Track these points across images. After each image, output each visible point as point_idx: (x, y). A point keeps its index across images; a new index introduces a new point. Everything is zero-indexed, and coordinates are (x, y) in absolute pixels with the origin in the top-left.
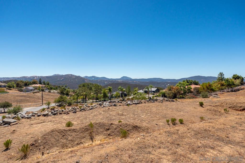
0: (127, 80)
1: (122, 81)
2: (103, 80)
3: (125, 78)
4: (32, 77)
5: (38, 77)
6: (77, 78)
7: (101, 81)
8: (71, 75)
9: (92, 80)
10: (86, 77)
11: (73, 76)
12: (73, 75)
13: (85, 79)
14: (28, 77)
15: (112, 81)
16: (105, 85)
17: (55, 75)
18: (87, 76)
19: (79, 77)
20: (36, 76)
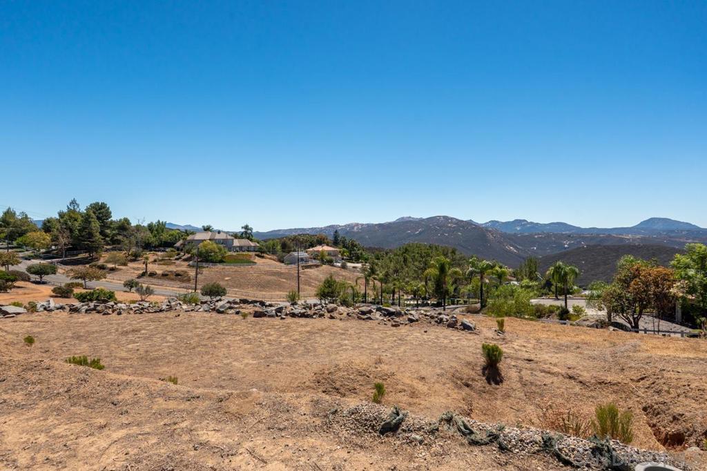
0: (673, 231)
1: (641, 239)
2: (555, 235)
3: (659, 227)
4: (349, 225)
5: (362, 225)
6: (463, 227)
7: (548, 236)
8: (444, 217)
9: (513, 232)
10: (494, 222)
11: (449, 223)
12: (452, 219)
13: (487, 230)
14: (340, 226)
15: (592, 239)
16: (563, 251)
17: (403, 218)
18: (497, 222)
19: (470, 223)
20: (357, 225)
